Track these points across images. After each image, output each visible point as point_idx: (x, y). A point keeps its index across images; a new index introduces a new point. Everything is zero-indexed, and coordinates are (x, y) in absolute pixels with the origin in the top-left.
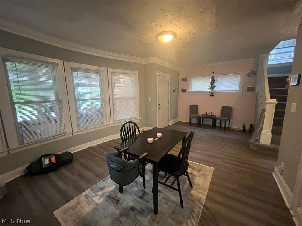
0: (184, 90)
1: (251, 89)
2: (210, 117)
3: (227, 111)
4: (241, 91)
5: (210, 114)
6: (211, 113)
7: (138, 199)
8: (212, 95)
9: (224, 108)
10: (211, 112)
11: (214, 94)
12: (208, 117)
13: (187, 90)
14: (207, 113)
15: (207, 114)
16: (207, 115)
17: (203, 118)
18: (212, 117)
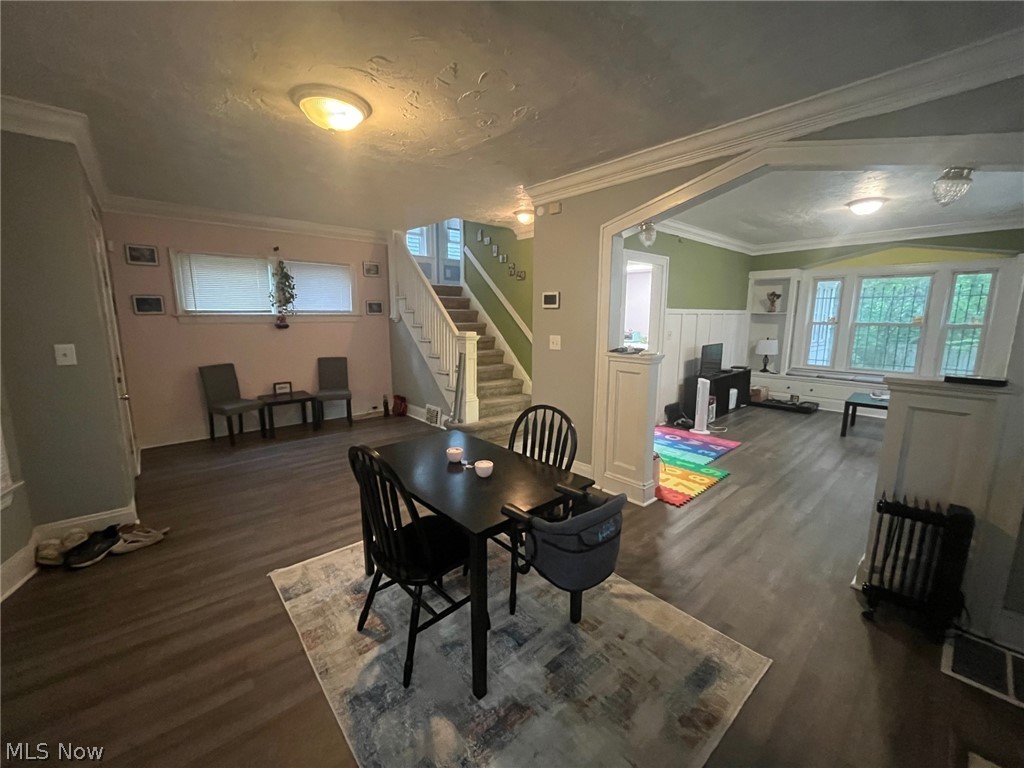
0: (147, 305)
1: (375, 308)
2: (288, 398)
3: (333, 371)
4: (357, 313)
5: (288, 390)
6: (288, 385)
7: (523, 650)
8: (281, 324)
9: (323, 363)
10: (290, 383)
11: (288, 321)
12: (280, 399)
13: (167, 305)
14: (277, 386)
15: (278, 391)
16: (275, 395)
17: (270, 406)
18: (296, 398)
